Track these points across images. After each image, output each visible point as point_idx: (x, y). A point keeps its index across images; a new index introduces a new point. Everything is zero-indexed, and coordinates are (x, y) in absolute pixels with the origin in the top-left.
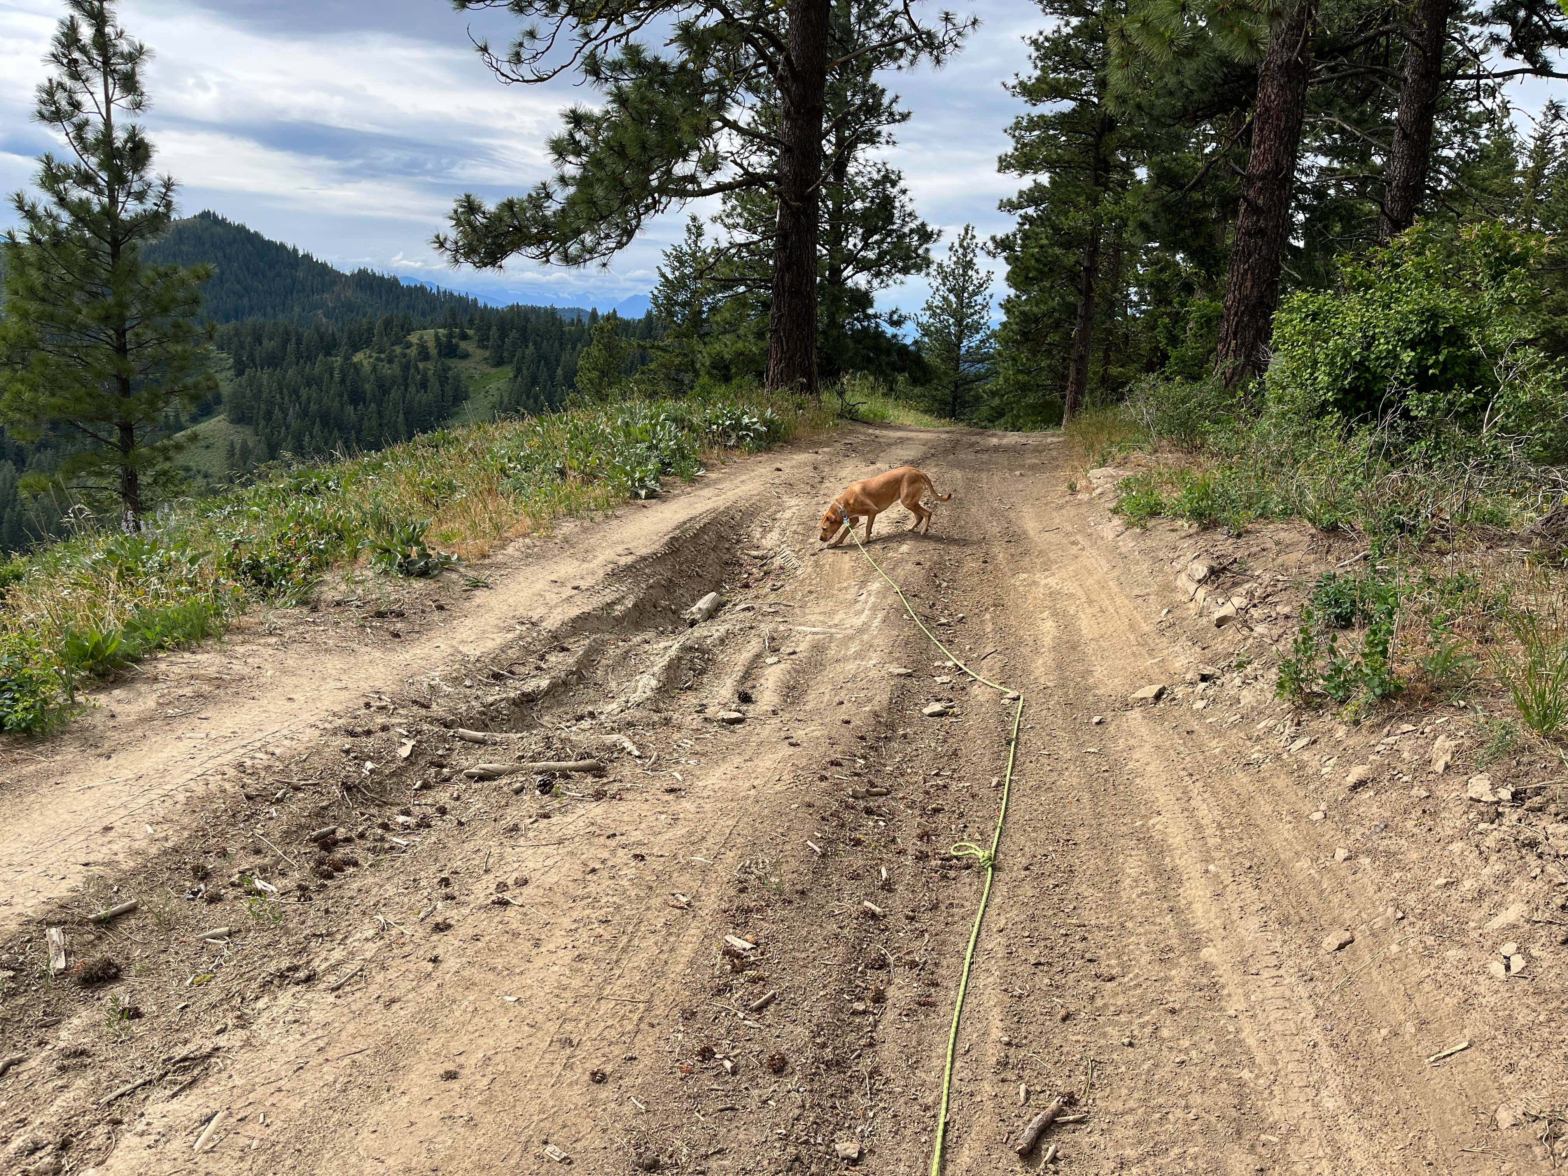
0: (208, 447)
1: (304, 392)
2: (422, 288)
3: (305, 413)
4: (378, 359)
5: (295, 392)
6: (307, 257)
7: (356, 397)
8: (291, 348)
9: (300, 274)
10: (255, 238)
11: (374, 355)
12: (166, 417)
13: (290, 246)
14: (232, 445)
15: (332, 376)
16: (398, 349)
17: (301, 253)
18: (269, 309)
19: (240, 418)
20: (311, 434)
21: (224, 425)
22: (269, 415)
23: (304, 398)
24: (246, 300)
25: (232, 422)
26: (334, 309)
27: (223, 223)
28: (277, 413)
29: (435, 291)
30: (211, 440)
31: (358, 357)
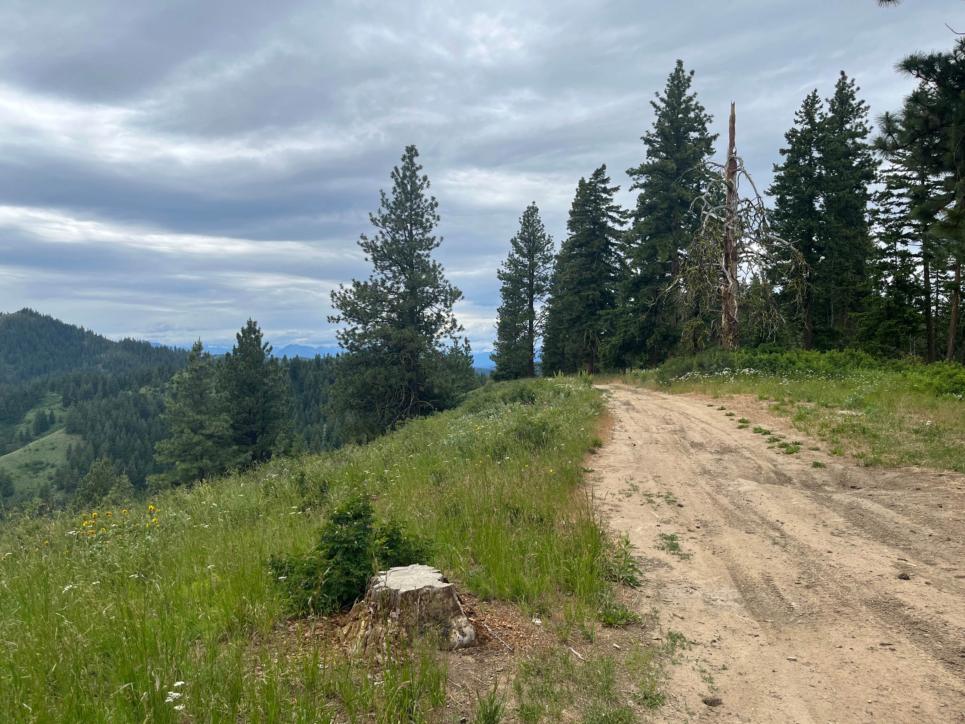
0: (53, 449)
1: (114, 413)
2: (165, 348)
3: (115, 425)
4: (155, 391)
5: (108, 413)
6: (90, 333)
7: (145, 415)
8: (100, 387)
9: (86, 343)
10: (57, 324)
11: (153, 389)
12: (21, 432)
13: (79, 327)
14: (70, 446)
15: (129, 403)
16: (167, 385)
17: (86, 330)
18: (66, 365)
19: (72, 430)
20: (120, 437)
21: (63, 435)
22: (93, 428)
23: (115, 415)
24: (51, 360)
25: (68, 433)
26: (109, 363)
27: (36, 315)
28: (99, 426)
29: (173, 349)
30: (55, 445)
31: (143, 391)
